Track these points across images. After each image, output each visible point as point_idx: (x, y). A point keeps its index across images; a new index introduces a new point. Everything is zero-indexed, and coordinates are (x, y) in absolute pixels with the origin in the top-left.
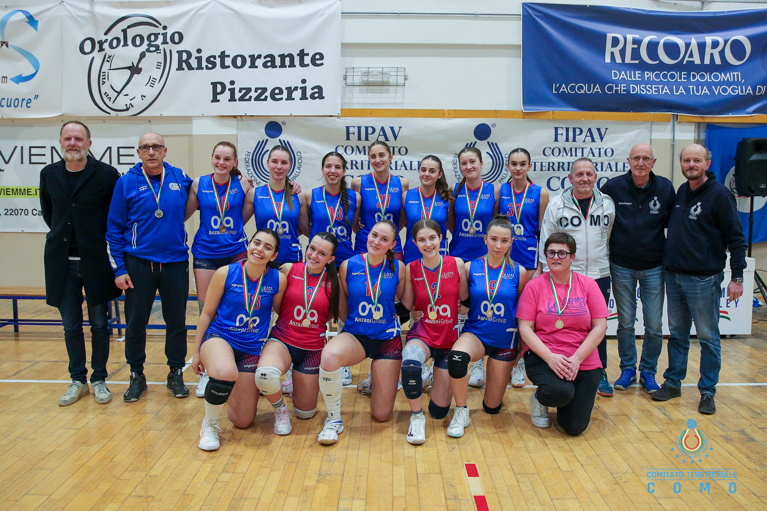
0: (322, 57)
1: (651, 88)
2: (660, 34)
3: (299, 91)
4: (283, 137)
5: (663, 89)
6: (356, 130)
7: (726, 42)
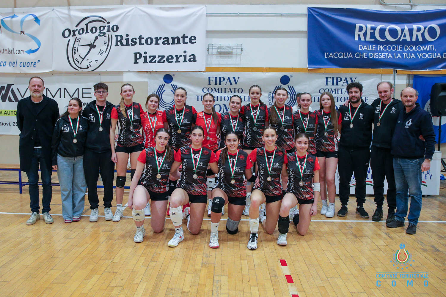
0: (195, 38)
1: (382, 55)
2: (387, 24)
3: (183, 57)
4: (173, 83)
5: (388, 55)
6: (214, 79)
7: (425, 28)
